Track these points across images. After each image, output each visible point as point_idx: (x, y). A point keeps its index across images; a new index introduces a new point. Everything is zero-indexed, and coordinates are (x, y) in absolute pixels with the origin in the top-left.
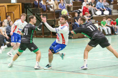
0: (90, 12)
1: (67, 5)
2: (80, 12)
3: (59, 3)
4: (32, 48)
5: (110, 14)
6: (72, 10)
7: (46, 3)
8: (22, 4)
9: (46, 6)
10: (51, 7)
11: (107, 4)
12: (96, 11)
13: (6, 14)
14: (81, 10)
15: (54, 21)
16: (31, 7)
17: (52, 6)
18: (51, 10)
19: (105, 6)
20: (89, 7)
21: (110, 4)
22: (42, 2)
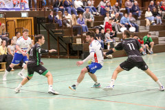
0: (113, 28)
1: (87, 20)
2: (102, 28)
3: (77, 18)
4: (40, 71)
5: (136, 31)
6: (92, 26)
7: (63, 18)
8: (35, 18)
9: (62, 21)
10: (68, 22)
11: (133, 19)
12: (121, 27)
13: (16, 30)
14: (103, 26)
15: (72, 38)
16: (45, 22)
17: (69, 20)
18: (68, 25)
19: (131, 22)
20: (113, 23)
21: (137, 19)
22: (57, 16)
